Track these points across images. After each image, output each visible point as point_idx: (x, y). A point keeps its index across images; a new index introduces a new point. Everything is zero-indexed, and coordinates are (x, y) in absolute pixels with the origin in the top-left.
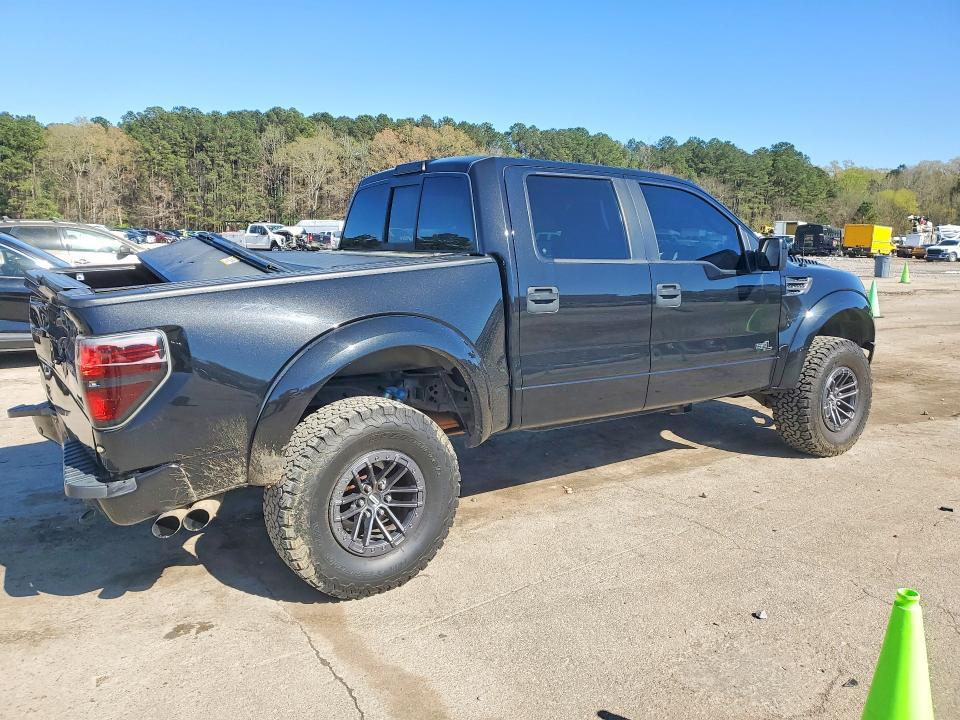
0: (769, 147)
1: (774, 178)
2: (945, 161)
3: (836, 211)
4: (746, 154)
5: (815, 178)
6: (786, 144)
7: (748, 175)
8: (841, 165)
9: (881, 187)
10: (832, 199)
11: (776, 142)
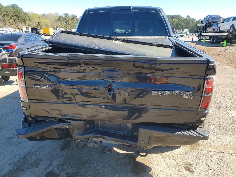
0: (11, 5)
1: (14, 14)
2: (53, 13)
3: (32, 24)
4: (4, 7)
5: (25, 15)
6: (15, 5)
7: (6, 13)
8: (30, 12)
9: (41, 19)
10: (31, 21)
11: (13, 4)
